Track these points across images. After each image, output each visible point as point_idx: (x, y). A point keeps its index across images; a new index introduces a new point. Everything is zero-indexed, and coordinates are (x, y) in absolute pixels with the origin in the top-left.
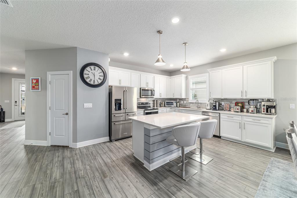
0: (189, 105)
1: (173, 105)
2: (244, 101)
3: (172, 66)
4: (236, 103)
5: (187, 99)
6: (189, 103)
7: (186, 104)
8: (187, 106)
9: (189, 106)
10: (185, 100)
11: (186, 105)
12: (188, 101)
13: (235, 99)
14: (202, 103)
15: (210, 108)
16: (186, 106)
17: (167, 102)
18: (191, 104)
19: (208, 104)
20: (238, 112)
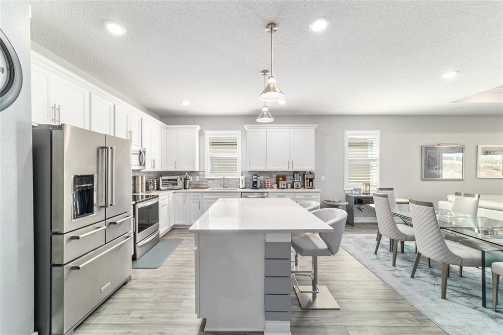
0: (205, 183)
1: (177, 184)
2: (286, 174)
3: (185, 104)
4: (277, 176)
5: (200, 173)
6: (206, 179)
7: (198, 182)
8: (202, 185)
9: (207, 184)
10: (198, 175)
11: (200, 183)
12: (204, 176)
13: (275, 172)
14: (229, 179)
15: (244, 187)
16: (199, 185)
17: (163, 180)
18: (209, 181)
19: (242, 180)
20: (284, 188)
